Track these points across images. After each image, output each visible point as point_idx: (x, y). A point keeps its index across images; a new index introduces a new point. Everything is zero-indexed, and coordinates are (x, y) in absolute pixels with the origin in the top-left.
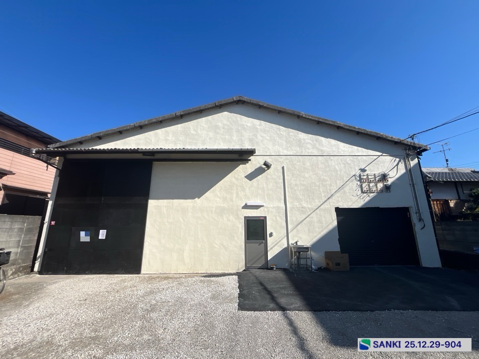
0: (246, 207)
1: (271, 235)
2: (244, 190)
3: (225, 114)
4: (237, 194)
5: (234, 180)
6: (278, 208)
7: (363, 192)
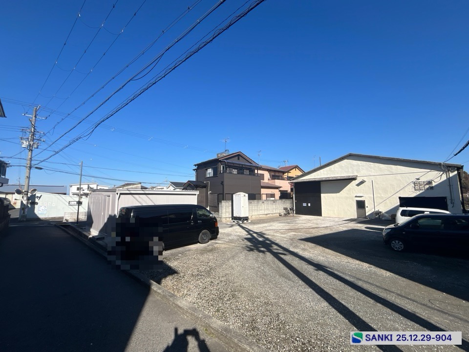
0: (356, 197)
1: (367, 207)
2: (355, 190)
3: (346, 160)
4: (353, 192)
5: (351, 187)
6: (370, 197)
7: (415, 190)
